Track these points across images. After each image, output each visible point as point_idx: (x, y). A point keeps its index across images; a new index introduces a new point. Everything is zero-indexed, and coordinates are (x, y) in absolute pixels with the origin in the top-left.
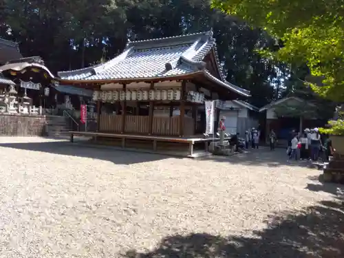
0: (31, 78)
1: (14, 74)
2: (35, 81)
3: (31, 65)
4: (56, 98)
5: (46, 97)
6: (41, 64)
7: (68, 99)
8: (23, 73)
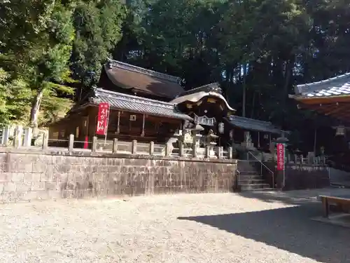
0: (206, 111)
1: (190, 107)
2: (209, 115)
3: (207, 94)
4: (231, 135)
5: (222, 134)
6: (218, 92)
7: (248, 137)
8: (199, 104)
